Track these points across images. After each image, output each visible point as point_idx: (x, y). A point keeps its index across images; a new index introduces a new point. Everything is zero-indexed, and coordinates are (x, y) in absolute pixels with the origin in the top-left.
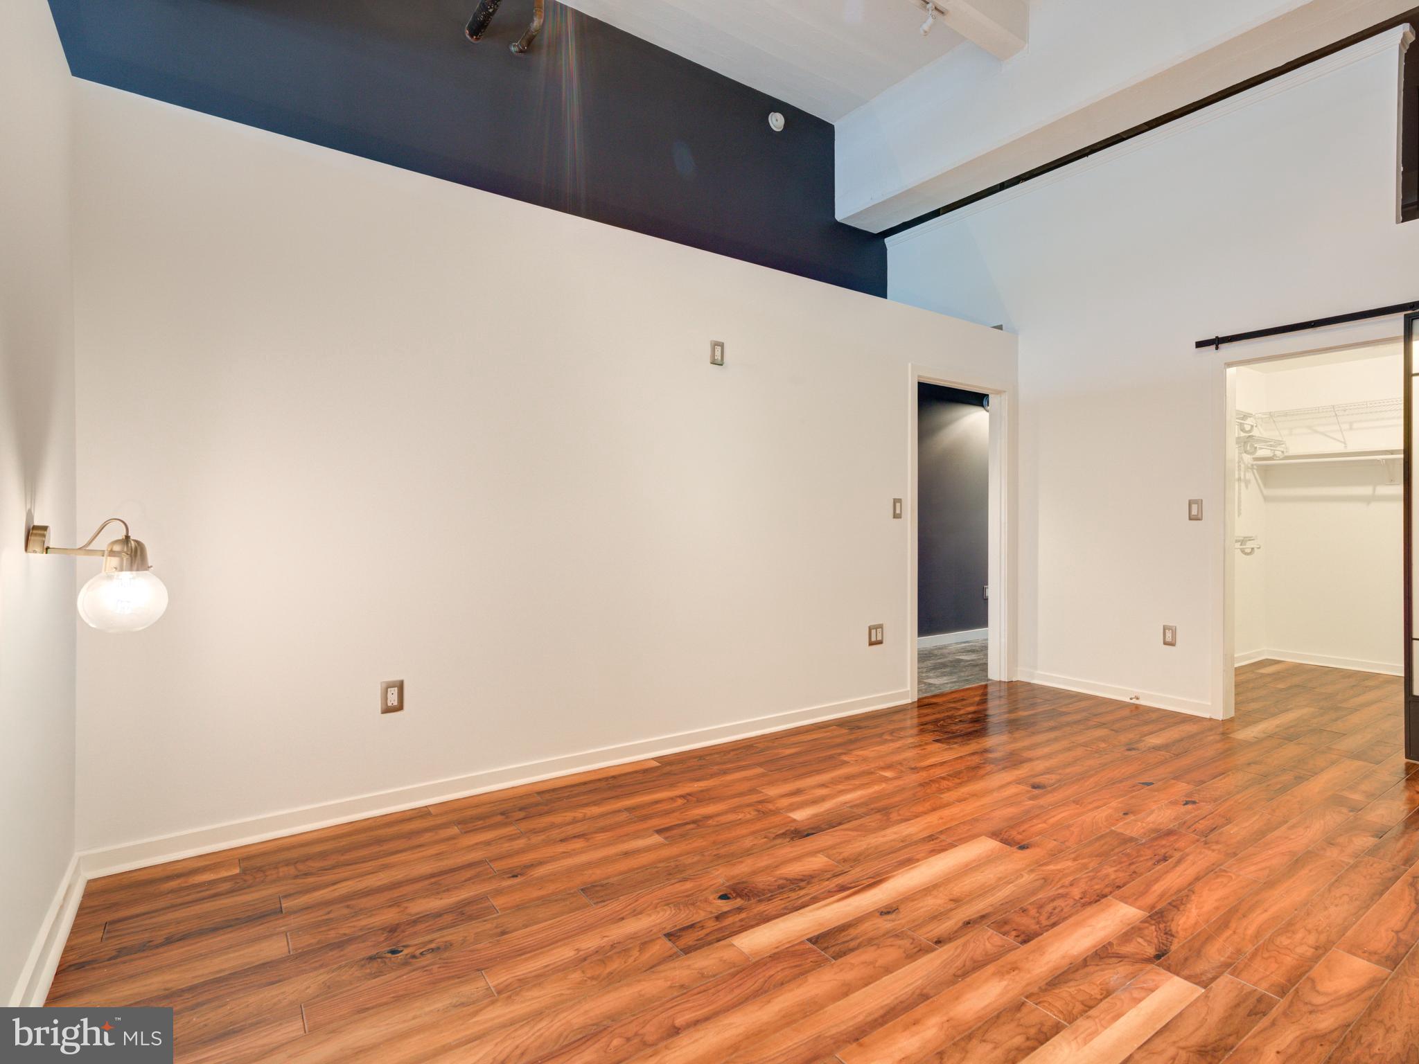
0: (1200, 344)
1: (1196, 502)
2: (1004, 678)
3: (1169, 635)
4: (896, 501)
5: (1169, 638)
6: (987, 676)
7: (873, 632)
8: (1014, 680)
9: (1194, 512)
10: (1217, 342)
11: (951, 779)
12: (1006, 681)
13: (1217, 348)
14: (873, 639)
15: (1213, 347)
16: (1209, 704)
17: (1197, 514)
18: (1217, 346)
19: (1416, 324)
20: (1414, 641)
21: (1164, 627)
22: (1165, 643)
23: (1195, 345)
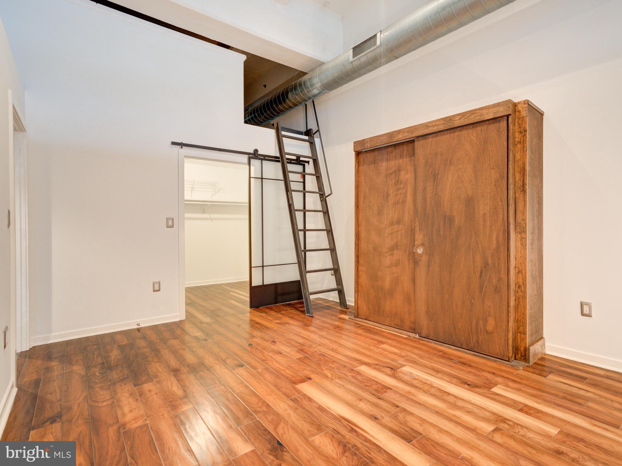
0: (173, 143)
1: (170, 219)
3: (156, 286)
4: (9, 212)
5: (156, 288)
8: (31, 347)
15: (180, 146)
16: (178, 314)
17: (171, 224)
18: (182, 147)
19: (252, 160)
20: (252, 268)
21: (153, 284)
22: (154, 291)
23: (171, 143)
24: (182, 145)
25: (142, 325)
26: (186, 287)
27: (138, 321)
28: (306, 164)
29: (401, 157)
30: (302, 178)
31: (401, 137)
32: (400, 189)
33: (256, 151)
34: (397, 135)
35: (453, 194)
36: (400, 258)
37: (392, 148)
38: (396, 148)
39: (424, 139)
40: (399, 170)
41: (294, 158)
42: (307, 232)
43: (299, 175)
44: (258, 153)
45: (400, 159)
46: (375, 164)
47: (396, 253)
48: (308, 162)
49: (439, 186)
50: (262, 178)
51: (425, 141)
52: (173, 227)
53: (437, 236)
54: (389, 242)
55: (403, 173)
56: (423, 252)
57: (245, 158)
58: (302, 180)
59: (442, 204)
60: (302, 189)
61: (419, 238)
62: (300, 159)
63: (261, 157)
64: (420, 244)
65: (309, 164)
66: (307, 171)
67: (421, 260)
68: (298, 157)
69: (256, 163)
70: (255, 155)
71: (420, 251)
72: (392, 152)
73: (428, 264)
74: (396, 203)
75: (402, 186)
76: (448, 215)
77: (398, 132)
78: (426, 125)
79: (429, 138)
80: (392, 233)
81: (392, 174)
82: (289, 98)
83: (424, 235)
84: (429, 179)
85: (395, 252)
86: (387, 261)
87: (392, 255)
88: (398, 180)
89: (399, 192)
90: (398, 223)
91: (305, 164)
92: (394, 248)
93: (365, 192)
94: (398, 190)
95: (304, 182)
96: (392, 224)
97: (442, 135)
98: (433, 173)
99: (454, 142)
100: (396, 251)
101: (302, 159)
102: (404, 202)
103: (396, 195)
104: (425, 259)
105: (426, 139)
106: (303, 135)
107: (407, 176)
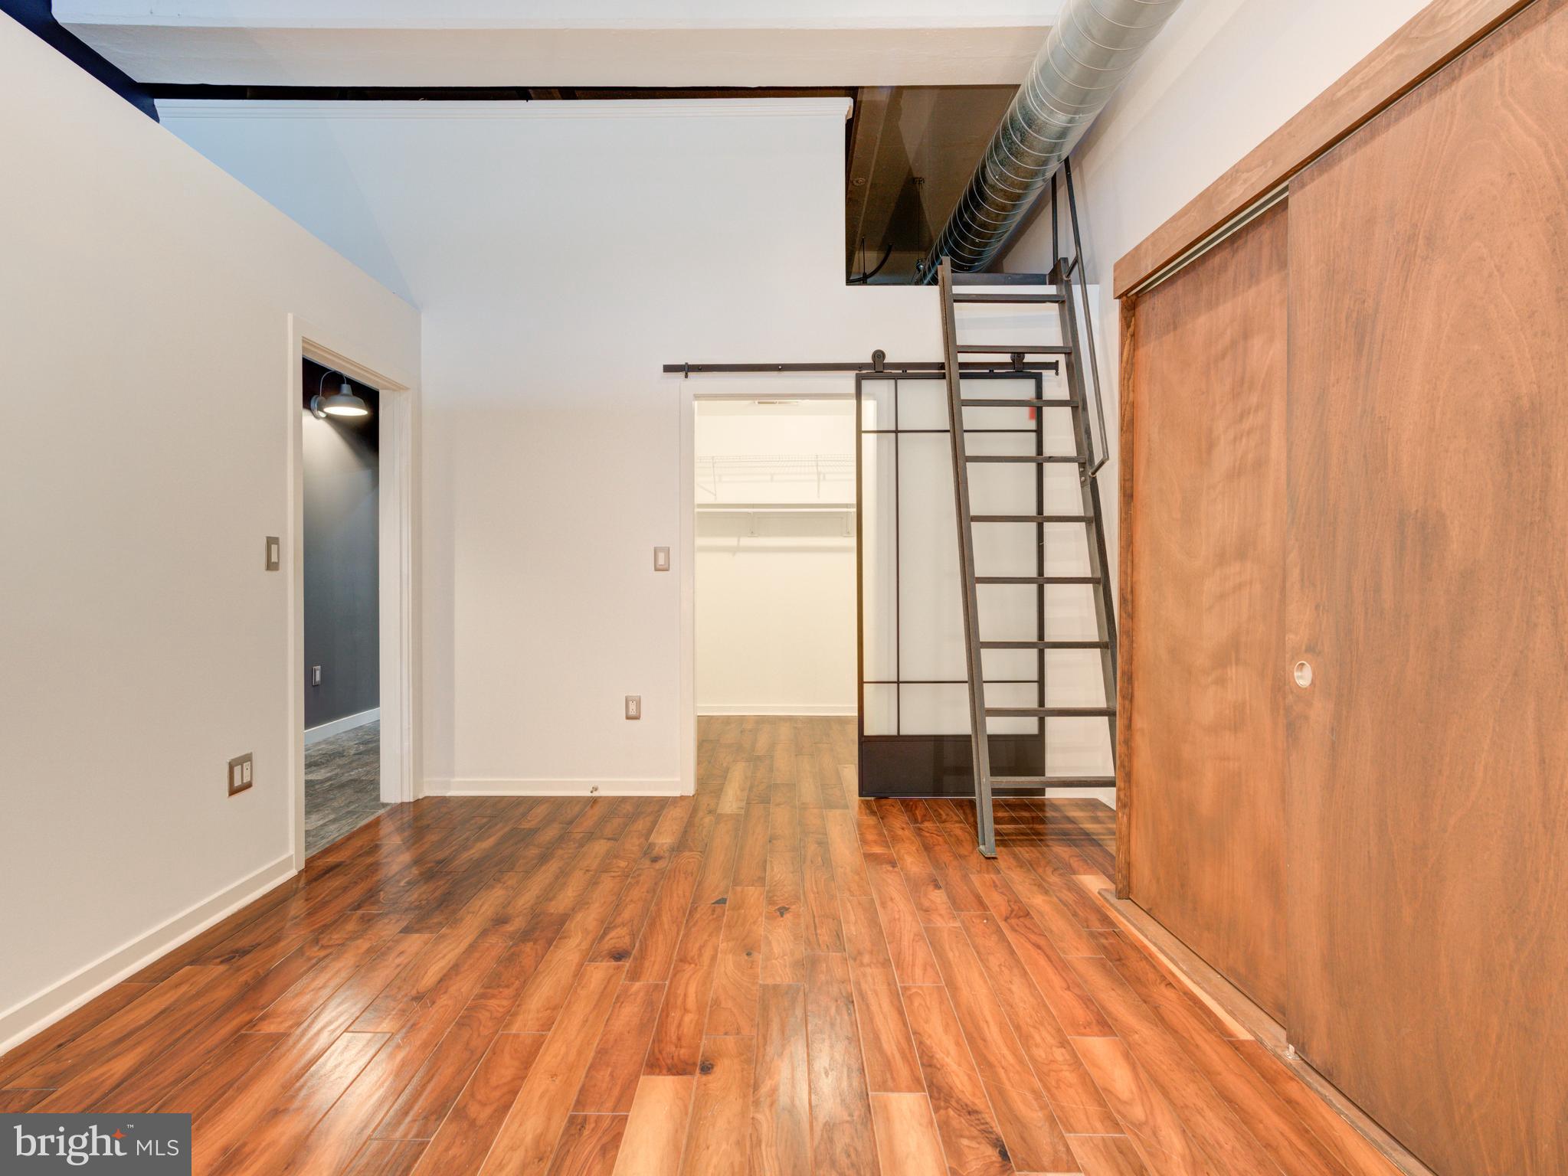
0: (668, 369)
1: (662, 549)
2: (409, 798)
3: (632, 707)
4: (272, 541)
5: (632, 712)
6: (378, 797)
7: (237, 770)
8: (421, 797)
9: (661, 561)
10: (686, 369)
11: (496, 992)
12: (412, 800)
13: (686, 377)
14: (237, 783)
15: (682, 374)
16: (678, 779)
17: (663, 563)
18: (686, 374)
19: (865, 384)
20: (865, 685)
21: (626, 700)
22: (628, 718)
23: (662, 368)
24: (687, 369)
25: (602, 793)
26: (699, 714)
27: (595, 780)
28: (1048, 375)
29: (1254, 278)
30: (1031, 417)
31: (1241, 192)
32: (1249, 413)
33: (879, 355)
34: (1228, 191)
35: (1441, 402)
36: (1248, 698)
37: (1226, 248)
38: (1236, 245)
39: (1321, 172)
40: (1246, 335)
41: (1006, 358)
42: (1048, 587)
43: (1025, 411)
44: (885, 361)
45: (1250, 287)
46: (1175, 328)
47: (1234, 677)
48: (1054, 366)
49: (1378, 370)
50: (897, 432)
51: (1325, 177)
52: (667, 570)
53: (1366, 613)
54: (1213, 631)
55: (1257, 343)
56: (1313, 683)
57: (848, 380)
58: (1033, 425)
59: (1390, 455)
60: (1032, 451)
61: (1300, 616)
62: (1025, 361)
63: (893, 371)
64: (1304, 648)
65: (1057, 374)
66: (1049, 394)
67: (1306, 718)
68: (1018, 354)
69: (878, 390)
70: (878, 368)
71: (1303, 678)
72: (1224, 268)
73: (1333, 743)
74: (1236, 473)
75: (1254, 399)
76: (1414, 510)
77: (1232, 175)
78: (1328, 102)
79: (1340, 160)
80: (1222, 596)
81: (1223, 356)
82: (990, 181)
83: (1317, 607)
84: (1339, 348)
85: (1232, 672)
86: (1208, 706)
87: (1221, 682)
88: (1243, 379)
89: (1246, 425)
90: (1241, 554)
91: (1041, 373)
92: (1229, 653)
93: (1149, 441)
94: (1242, 416)
95: (1039, 431)
96: (1221, 559)
97: (1397, 120)
98: (1355, 315)
99: (1450, 130)
100: (1234, 670)
101: (1029, 358)
102: (1260, 464)
103: (1235, 439)
104: (1320, 713)
105: (1330, 166)
106: (1045, 284)
107: (1271, 353)
